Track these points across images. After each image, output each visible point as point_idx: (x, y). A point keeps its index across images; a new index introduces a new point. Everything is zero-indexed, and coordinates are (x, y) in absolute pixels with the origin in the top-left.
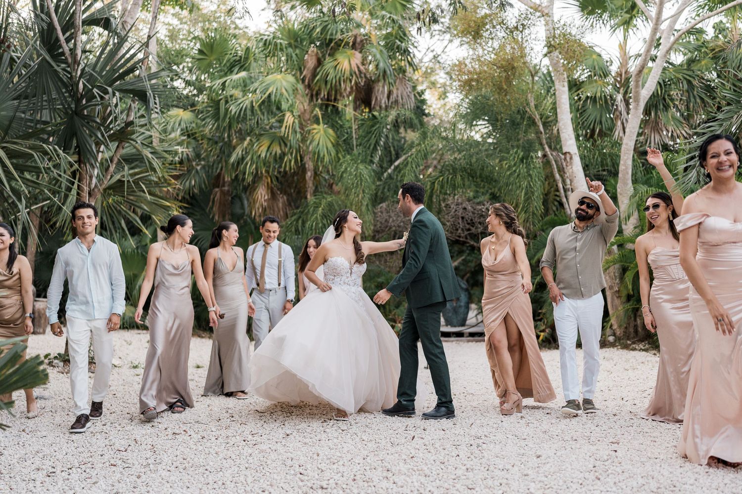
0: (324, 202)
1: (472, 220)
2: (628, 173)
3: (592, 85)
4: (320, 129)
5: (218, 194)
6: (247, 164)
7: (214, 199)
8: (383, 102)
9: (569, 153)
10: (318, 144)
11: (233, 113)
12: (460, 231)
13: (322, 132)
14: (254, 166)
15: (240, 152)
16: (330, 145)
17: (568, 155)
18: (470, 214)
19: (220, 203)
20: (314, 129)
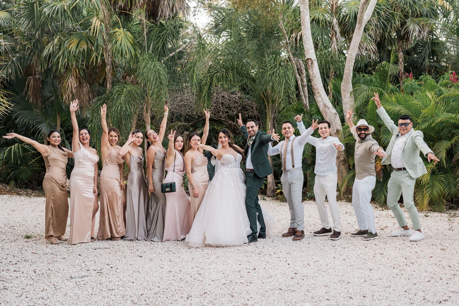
0: (125, 90)
1: (229, 105)
2: (350, 76)
3: (316, 11)
4: (121, 32)
5: (32, 81)
6: (59, 58)
7: (28, 84)
8: (167, 13)
9: (310, 59)
10: (121, 44)
11: (47, 14)
12: (221, 113)
13: (123, 34)
14: (66, 60)
15: (51, 48)
16: (129, 45)
17: (310, 61)
18: (227, 101)
19: (34, 88)
20: (117, 32)
